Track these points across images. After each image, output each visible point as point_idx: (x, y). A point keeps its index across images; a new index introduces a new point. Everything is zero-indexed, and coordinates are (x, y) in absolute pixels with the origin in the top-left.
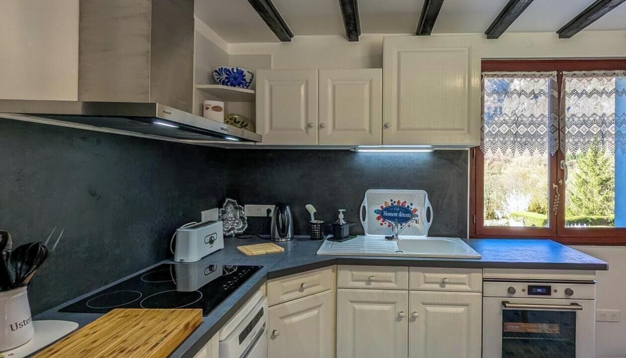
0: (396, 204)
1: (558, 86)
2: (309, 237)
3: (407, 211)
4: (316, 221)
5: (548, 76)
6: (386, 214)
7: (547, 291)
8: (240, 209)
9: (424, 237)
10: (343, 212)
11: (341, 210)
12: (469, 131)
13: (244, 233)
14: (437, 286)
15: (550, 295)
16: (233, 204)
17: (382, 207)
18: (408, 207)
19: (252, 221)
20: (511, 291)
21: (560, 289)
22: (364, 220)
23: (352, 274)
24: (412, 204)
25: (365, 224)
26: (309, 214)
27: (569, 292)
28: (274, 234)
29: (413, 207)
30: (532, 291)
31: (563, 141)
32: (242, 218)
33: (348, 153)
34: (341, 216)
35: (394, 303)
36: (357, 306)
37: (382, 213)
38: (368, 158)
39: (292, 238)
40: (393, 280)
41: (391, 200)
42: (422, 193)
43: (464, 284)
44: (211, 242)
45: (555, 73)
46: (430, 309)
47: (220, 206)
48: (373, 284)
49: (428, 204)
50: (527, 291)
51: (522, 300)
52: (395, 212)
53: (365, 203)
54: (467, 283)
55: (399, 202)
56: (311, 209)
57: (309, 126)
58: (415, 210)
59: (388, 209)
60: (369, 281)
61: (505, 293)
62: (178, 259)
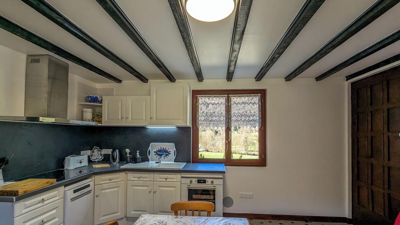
0: (162, 149)
1: (228, 101)
2: (126, 162)
3: (167, 152)
4: (129, 156)
5: (224, 97)
6: (158, 153)
7: (204, 182)
8: (100, 151)
9: (173, 162)
10: (139, 152)
11: (138, 151)
12: (183, 120)
13: (102, 160)
14: (164, 180)
15: (206, 183)
16: (97, 148)
17: (157, 150)
18: (167, 150)
19: (105, 155)
20: (191, 182)
21: (209, 181)
22: (149, 155)
23: (133, 175)
24: (169, 149)
25: (150, 157)
26: (127, 153)
27: (212, 182)
28: (111, 161)
29: (169, 150)
30: (199, 182)
31: (230, 123)
32: (101, 155)
33: (143, 128)
34: (138, 154)
35: (148, 186)
36: (134, 187)
37: (157, 153)
38: (152, 130)
39: (119, 162)
40: (148, 177)
41: (161, 147)
42: (173, 144)
43: (174, 179)
44: (81, 162)
45: (226, 95)
46: (161, 188)
47: (91, 149)
48: (141, 179)
49: (175, 149)
50: (197, 181)
51: (195, 185)
52: (162, 152)
53: (150, 148)
54: (175, 178)
55: (163, 148)
56: (128, 151)
57: (122, 118)
58: (170, 151)
59: (159, 151)
60: (139, 178)
61: (189, 183)
62: (65, 168)
